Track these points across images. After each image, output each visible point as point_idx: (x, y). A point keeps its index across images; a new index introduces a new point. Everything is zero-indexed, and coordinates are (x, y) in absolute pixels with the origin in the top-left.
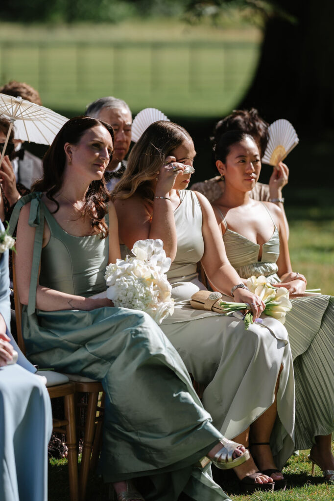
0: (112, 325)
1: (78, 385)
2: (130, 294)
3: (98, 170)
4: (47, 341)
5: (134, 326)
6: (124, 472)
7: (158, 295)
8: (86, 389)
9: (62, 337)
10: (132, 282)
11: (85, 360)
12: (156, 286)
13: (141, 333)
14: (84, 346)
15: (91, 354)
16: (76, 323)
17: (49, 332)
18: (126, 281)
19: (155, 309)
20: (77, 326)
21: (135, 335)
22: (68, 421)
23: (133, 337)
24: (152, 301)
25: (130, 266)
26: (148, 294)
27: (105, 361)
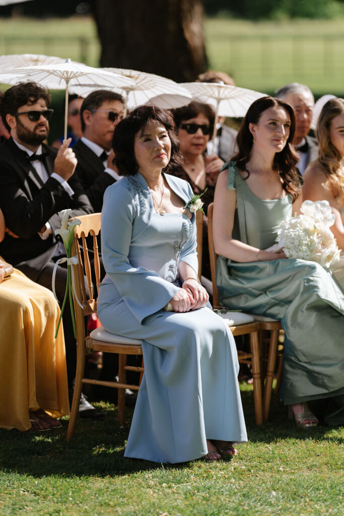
0: (290, 274)
1: (262, 324)
2: (297, 242)
3: (279, 145)
4: (235, 288)
5: (307, 275)
6: (301, 395)
7: (321, 242)
8: (269, 327)
9: (248, 285)
10: (297, 232)
11: (267, 304)
12: (320, 235)
13: (312, 281)
14: (265, 292)
15: (272, 300)
16: (259, 272)
17: (237, 280)
18: (292, 232)
19: (320, 254)
20: (260, 275)
21: (307, 283)
22: (253, 354)
23: (306, 284)
24: (316, 247)
25: (297, 221)
26: (312, 241)
27: (283, 304)
